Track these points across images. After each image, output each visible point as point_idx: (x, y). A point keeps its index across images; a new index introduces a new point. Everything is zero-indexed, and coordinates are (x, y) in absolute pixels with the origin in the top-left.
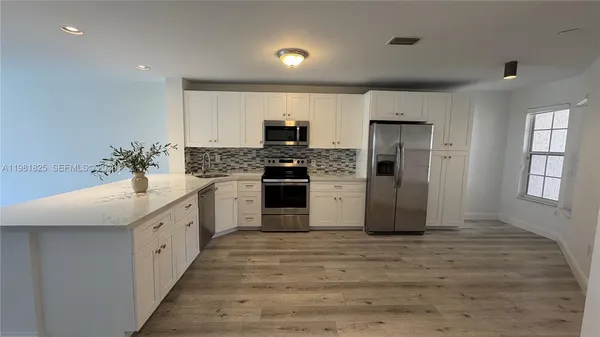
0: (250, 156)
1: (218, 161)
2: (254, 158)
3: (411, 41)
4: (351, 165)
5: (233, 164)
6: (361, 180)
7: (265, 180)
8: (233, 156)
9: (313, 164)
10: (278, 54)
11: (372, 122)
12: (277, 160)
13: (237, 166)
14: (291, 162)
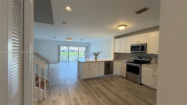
0: (130, 56)
1: (122, 56)
2: (131, 56)
3: (145, 9)
5: (126, 58)
8: (126, 55)
13: (127, 58)
14: (142, 58)
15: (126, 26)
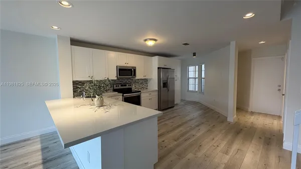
4: (146, 85)
6: (156, 91)
7: (124, 95)
9: (133, 86)
10: (146, 40)
11: (158, 68)
12: (120, 85)
14: (126, 86)
15: (155, 40)
